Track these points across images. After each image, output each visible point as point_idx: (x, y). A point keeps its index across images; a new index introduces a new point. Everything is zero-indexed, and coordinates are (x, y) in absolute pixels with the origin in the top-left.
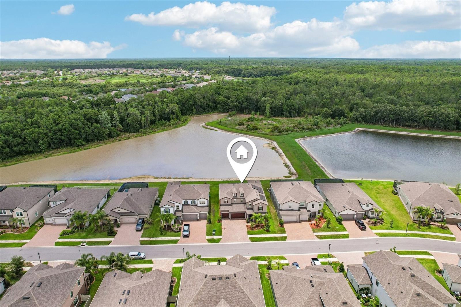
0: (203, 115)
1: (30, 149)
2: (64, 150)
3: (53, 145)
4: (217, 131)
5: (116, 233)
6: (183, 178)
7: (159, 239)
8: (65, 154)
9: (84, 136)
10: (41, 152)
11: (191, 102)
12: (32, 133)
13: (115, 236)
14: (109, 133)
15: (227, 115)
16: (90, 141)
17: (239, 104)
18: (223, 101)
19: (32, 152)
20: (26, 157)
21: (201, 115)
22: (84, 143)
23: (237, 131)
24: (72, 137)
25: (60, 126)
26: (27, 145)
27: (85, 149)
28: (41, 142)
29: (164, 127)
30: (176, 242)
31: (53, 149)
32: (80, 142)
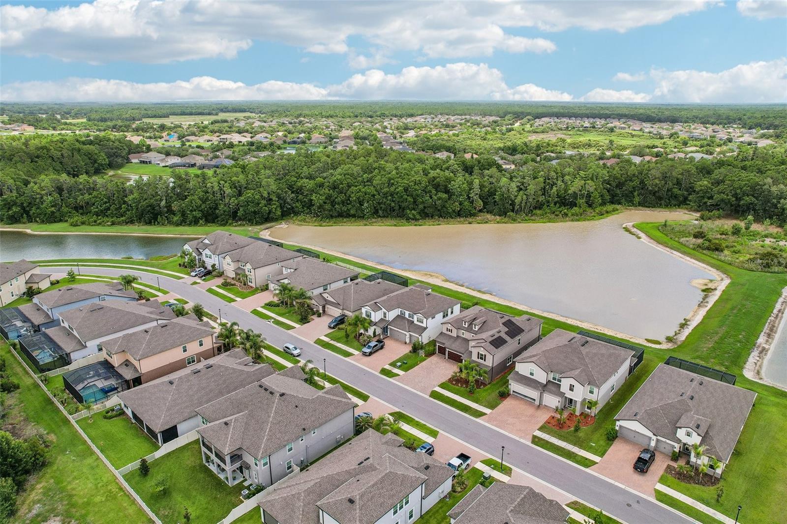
0: (652, 209)
1: (352, 212)
2: (389, 221)
3: (380, 212)
4: (639, 238)
5: (309, 322)
6: (479, 291)
7: (339, 345)
8: (388, 225)
9: (421, 206)
10: (363, 217)
11: (636, 183)
12: (358, 192)
13: (304, 323)
14: (459, 209)
15: (698, 215)
16: (428, 216)
17: (734, 199)
18: (703, 188)
19: (354, 216)
20: (345, 220)
21: (649, 209)
22: (418, 217)
23: (679, 246)
24: (404, 205)
25: (392, 189)
26: (350, 206)
27: (415, 225)
28: (366, 205)
29: (556, 216)
30: (347, 354)
31: (380, 216)
32: (413, 215)
